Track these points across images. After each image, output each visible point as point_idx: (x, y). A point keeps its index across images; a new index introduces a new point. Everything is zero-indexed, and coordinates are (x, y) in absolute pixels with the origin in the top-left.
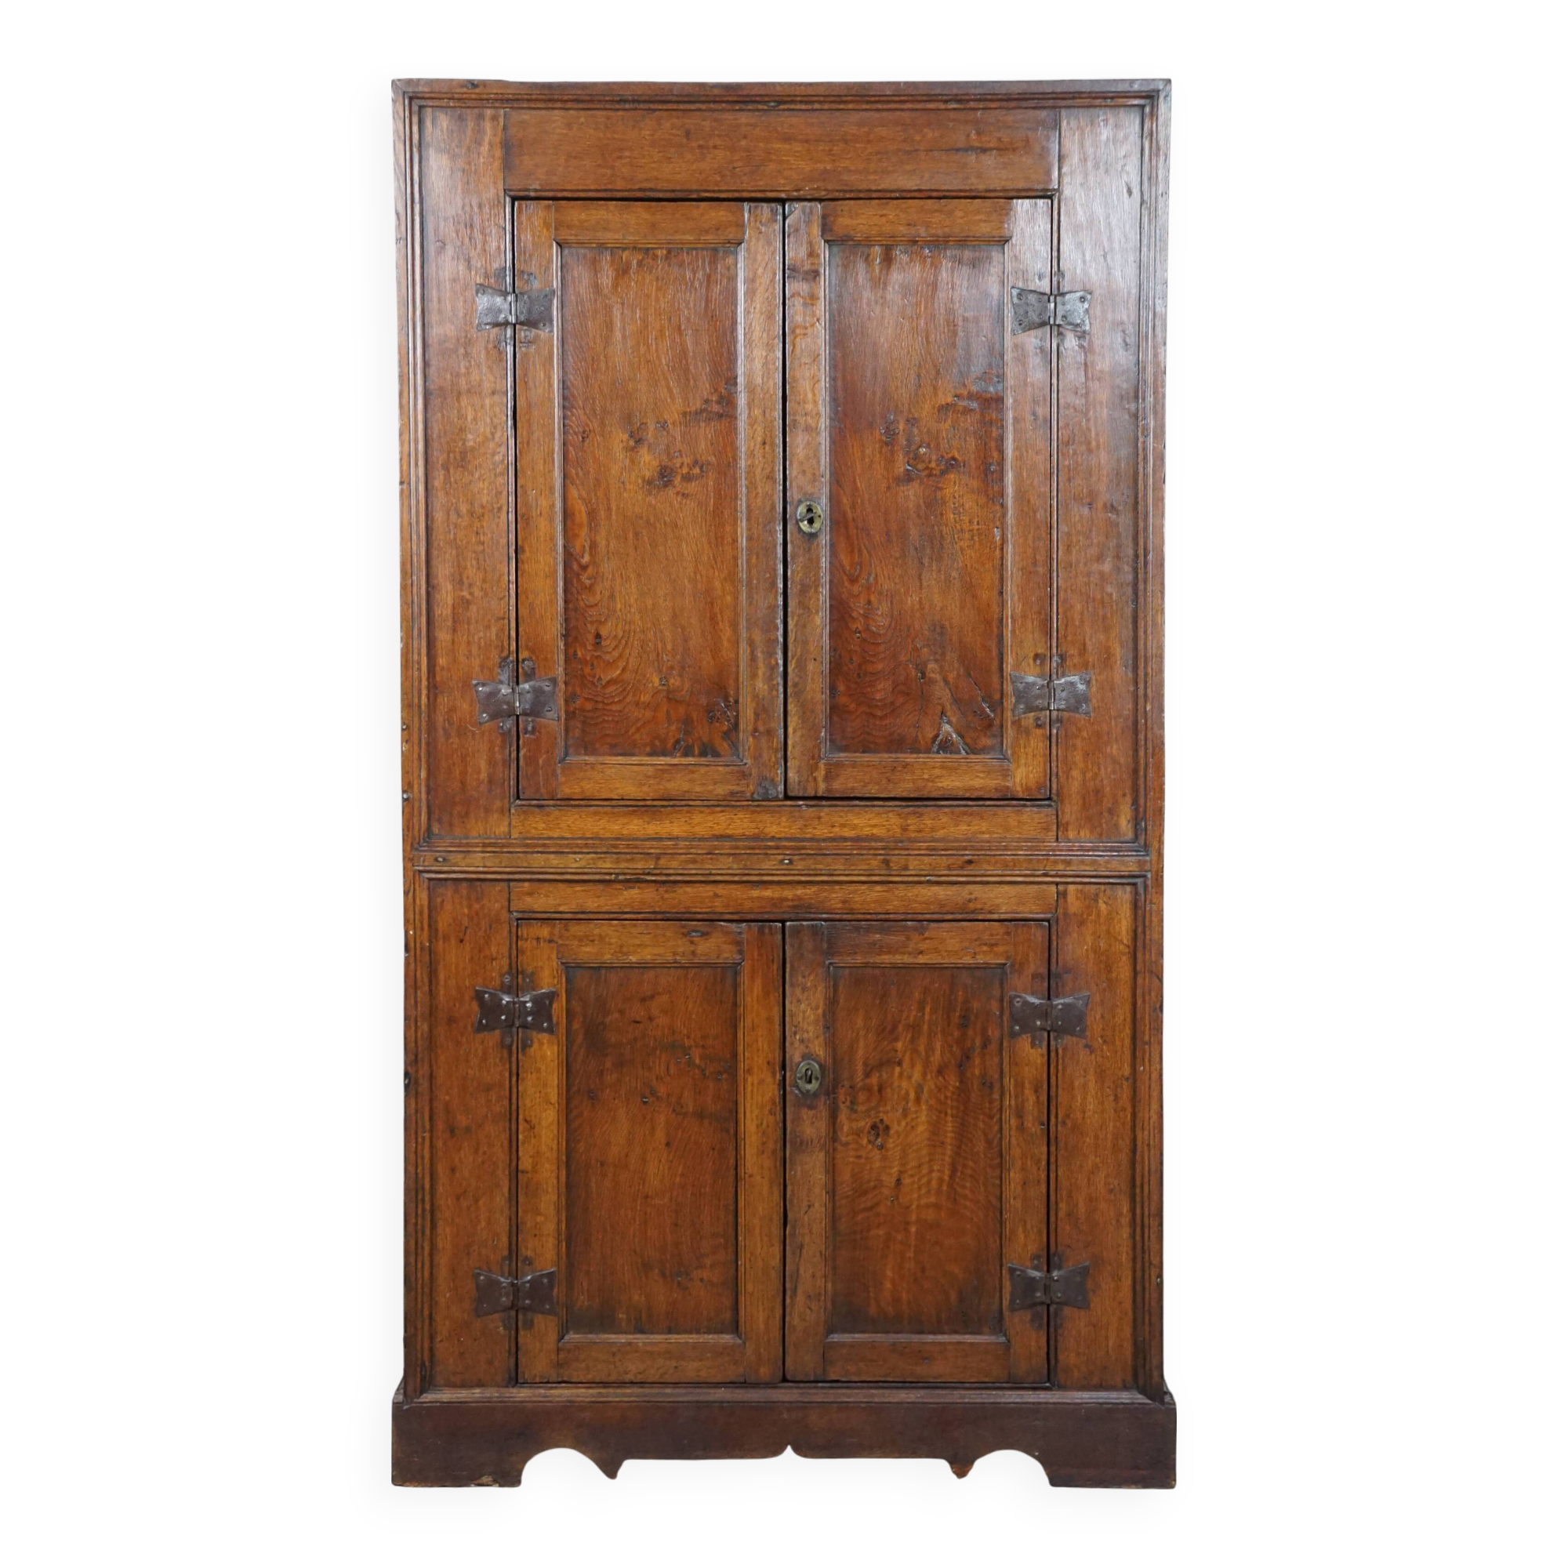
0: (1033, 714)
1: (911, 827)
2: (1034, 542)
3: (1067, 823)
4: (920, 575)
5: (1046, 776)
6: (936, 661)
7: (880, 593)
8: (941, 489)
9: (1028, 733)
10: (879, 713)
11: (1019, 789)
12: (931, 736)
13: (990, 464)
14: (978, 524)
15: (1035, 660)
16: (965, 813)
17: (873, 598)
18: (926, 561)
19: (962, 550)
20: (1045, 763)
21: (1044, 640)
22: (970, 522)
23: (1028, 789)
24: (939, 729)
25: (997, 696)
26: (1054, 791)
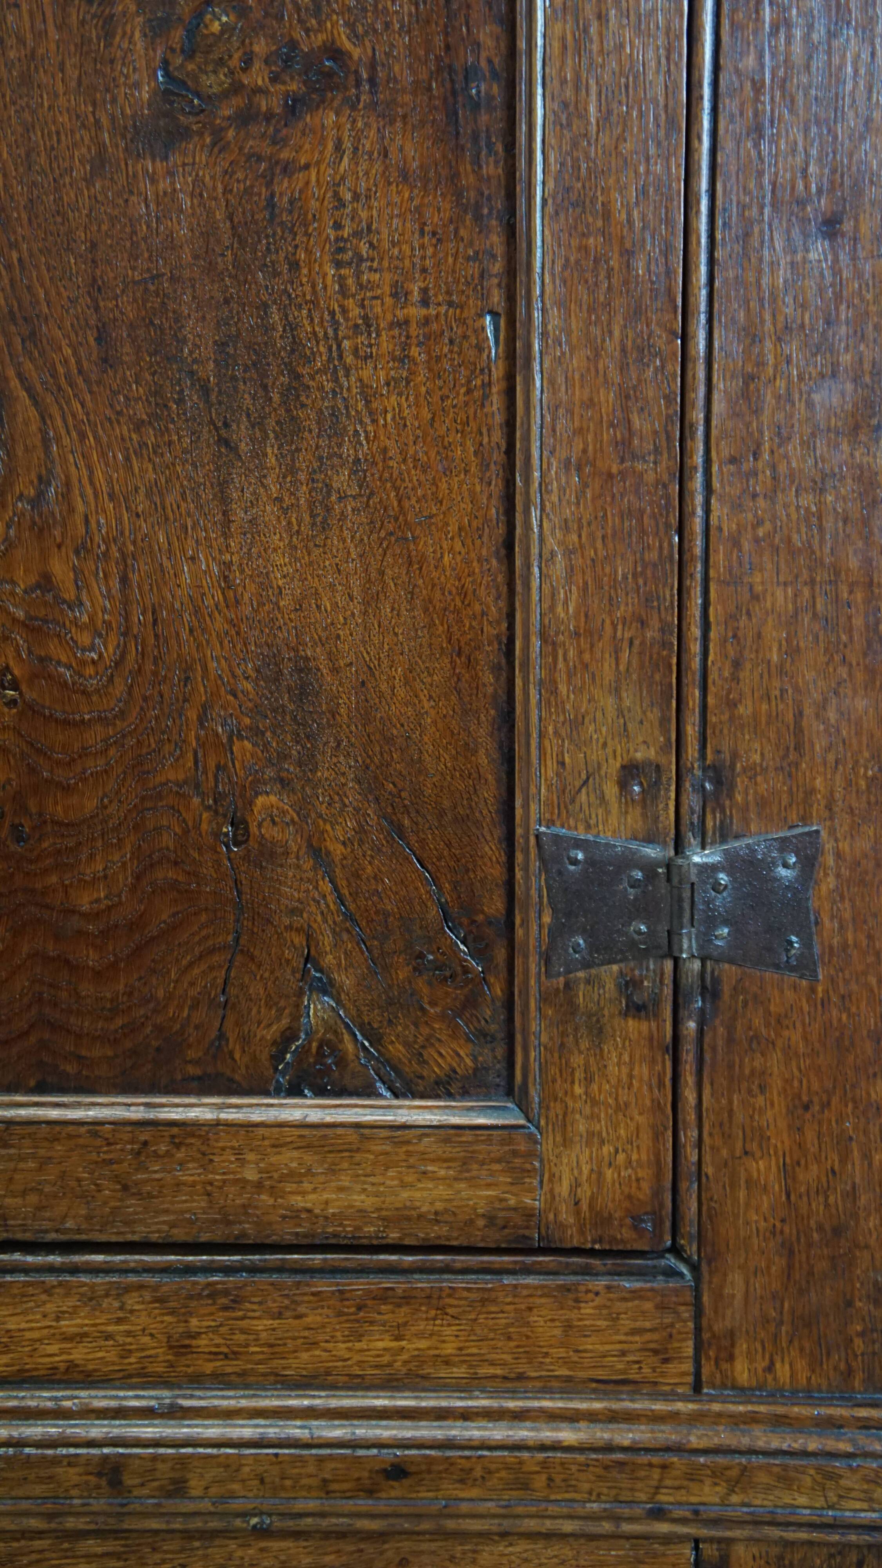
0: (615, 968)
1: (203, 1342)
2: (623, 368)
3: (731, 1334)
4: (223, 485)
5: (658, 1175)
6: (284, 783)
7: (82, 549)
8: (288, 169)
9: (598, 1032)
10: (91, 958)
11: (566, 1216)
12: (271, 1033)
13: (470, 73)
14: (425, 302)
15: (623, 785)
16: (384, 1296)
17: (60, 569)
18: (241, 434)
19: (368, 394)
20: (657, 1136)
21: (654, 715)
22: (399, 293)
23: (601, 1219)
24: (298, 1011)
25: (495, 906)
26: (690, 1227)
